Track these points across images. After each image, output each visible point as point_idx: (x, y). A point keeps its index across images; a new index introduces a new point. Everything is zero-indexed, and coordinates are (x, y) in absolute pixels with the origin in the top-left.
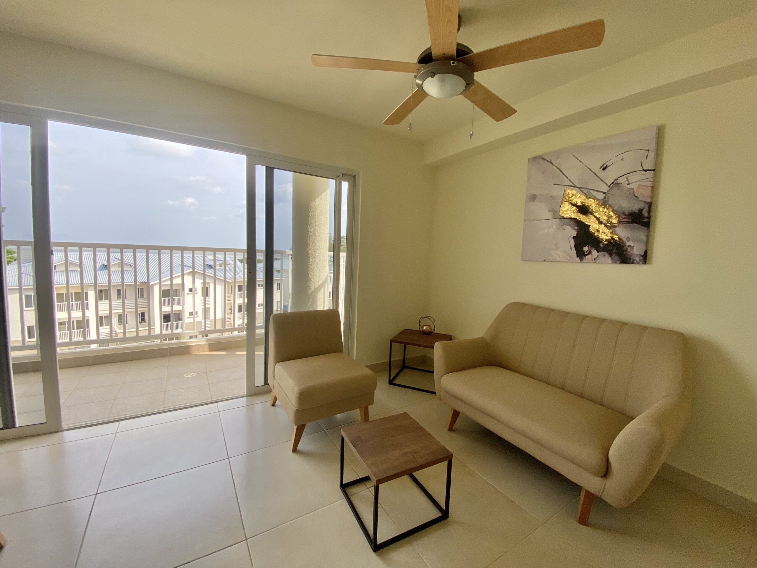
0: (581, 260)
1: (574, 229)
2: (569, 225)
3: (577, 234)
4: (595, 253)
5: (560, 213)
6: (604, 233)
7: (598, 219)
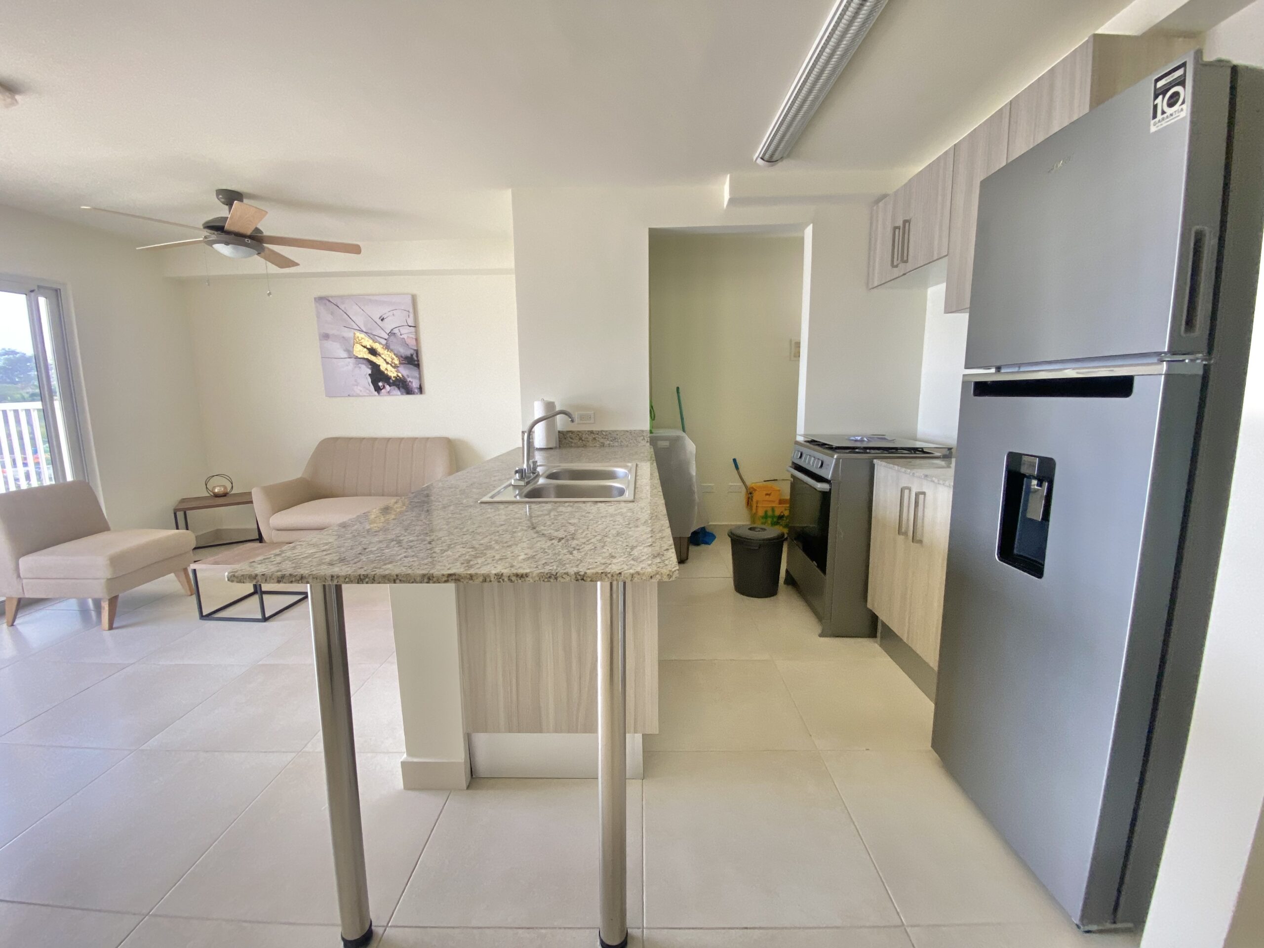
0: (379, 393)
1: (368, 368)
2: (363, 364)
3: (372, 372)
4: (387, 387)
5: (354, 354)
6: (392, 371)
7: (385, 360)
